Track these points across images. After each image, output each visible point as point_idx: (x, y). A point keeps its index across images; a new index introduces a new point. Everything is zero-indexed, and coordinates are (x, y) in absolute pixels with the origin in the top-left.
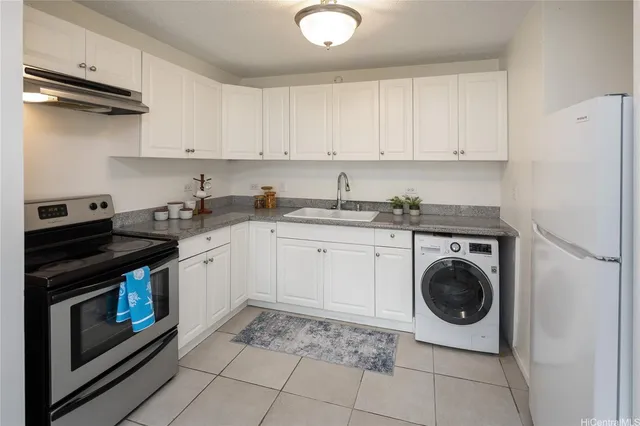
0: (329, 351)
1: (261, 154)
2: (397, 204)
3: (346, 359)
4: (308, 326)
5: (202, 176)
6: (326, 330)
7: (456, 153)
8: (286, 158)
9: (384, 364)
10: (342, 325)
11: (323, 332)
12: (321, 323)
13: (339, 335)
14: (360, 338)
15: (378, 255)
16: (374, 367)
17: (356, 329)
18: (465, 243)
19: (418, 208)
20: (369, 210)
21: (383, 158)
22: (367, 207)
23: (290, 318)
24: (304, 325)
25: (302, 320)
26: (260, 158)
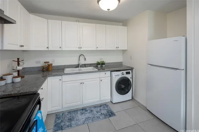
0: (94, 117)
1: (48, 48)
2: (98, 64)
3: (101, 117)
4: (79, 112)
5: (18, 59)
6: (86, 111)
7: (117, 48)
8: (60, 49)
9: (112, 114)
10: (90, 107)
11: (86, 112)
12: (82, 109)
13: (92, 111)
14: (99, 109)
15: (101, 80)
16: (110, 116)
17: (95, 107)
18: (125, 72)
19: (105, 64)
20: (89, 67)
21: (97, 49)
22: (88, 66)
23: (70, 112)
24: (77, 113)
25: (76, 111)
26: (47, 49)
